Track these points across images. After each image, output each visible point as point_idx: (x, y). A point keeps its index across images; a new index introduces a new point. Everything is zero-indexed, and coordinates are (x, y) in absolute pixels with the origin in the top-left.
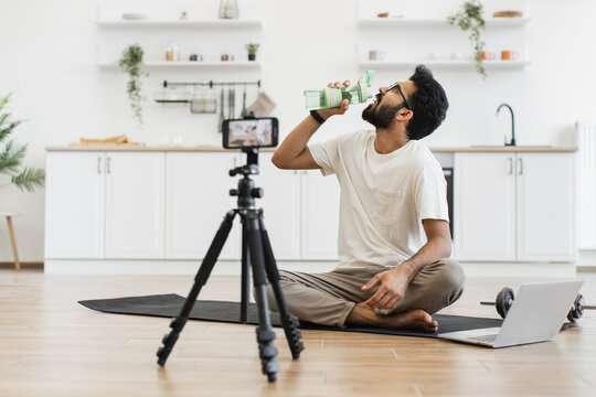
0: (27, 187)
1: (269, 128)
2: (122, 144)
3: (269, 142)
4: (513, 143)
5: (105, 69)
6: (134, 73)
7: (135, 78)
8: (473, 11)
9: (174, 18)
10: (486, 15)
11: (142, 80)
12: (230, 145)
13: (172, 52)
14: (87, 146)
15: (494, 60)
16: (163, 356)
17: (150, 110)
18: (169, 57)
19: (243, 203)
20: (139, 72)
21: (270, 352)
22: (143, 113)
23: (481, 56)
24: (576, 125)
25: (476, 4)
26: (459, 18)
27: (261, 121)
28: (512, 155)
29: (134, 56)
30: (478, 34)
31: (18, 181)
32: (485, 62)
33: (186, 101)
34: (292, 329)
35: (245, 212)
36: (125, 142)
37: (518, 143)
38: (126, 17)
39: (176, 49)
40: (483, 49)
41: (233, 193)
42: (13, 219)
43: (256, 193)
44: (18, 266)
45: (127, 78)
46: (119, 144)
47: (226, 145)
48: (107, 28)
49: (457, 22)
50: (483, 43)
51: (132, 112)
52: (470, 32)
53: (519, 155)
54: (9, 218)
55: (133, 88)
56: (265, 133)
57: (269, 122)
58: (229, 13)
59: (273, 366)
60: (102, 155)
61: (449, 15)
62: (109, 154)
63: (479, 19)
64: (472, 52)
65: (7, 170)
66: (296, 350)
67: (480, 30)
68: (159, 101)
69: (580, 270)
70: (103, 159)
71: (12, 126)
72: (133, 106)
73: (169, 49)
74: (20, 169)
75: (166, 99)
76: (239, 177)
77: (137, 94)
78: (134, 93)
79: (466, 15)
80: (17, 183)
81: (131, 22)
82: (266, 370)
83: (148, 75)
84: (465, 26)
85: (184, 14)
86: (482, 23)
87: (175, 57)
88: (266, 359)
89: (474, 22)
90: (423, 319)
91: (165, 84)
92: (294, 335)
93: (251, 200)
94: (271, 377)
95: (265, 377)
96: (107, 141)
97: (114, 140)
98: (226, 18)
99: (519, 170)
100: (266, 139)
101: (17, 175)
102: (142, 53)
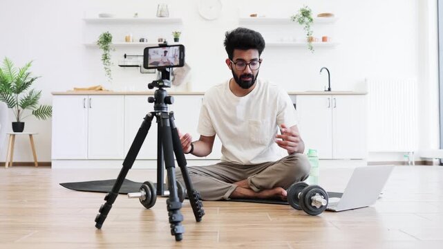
0: (42, 117)
1: (178, 53)
2: (99, 91)
3: (177, 63)
4: (329, 90)
5: (89, 47)
6: (106, 49)
7: (107, 52)
8: (306, 13)
9: (131, 16)
10: (313, 15)
11: (111, 53)
12: (149, 66)
13: (129, 37)
14: (78, 92)
15: (318, 42)
16: (100, 221)
17: (116, 71)
18: (127, 40)
19: (158, 108)
20: (109, 48)
21: (177, 217)
22: (111, 72)
23: (311, 40)
24: (366, 80)
25: (307, 9)
26: (298, 17)
27: (171, 48)
28: (330, 97)
29: (106, 39)
30: (309, 26)
31: (36, 113)
32: (313, 43)
33: (137, 66)
34: (196, 200)
35: (160, 114)
36: (101, 90)
37: (332, 89)
38: (101, 16)
39: (131, 35)
40: (312, 36)
41: (150, 100)
42: (33, 136)
43: (168, 101)
44: (36, 165)
45: (102, 52)
46: (97, 91)
47: (146, 66)
48: (90, 22)
49: (296, 19)
50: (312, 32)
51: (104, 72)
52: (304, 25)
53: (334, 97)
54: (31, 135)
55: (106, 58)
56: (174, 57)
57: (177, 48)
58: (163, 14)
59: (180, 229)
60: (86, 97)
61: (292, 15)
62: (90, 97)
63: (309, 18)
64: (305, 37)
65: (30, 107)
66: (198, 216)
67: (310, 24)
68: (121, 66)
69: (369, 164)
70: (86, 100)
71: (32, 80)
72: (106, 68)
73: (128, 35)
74: (38, 106)
75: (125, 64)
76: (156, 89)
77: (108, 62)
78: (106, 61)
79: (302, 16)
80: (36, 115)
81: (104, 19)
82: (173, 232)
83: (114, 50)
84: (301, 22)
85: (136, 14)
86: (312, 20)
87: (131, 40)
88: (174, 223)
89: (306, 20)
90: (281, 194)
91: (125, 56)
92: (197, 205)
93: (164, 105)
94: (178, 237)
95: (174, 237)
96: (90, 89)
97: (94, 88)
98: (161, 17)
99: (334, 106)
100: (175, 60)
101: (35, 109)
102: (111, 38)
